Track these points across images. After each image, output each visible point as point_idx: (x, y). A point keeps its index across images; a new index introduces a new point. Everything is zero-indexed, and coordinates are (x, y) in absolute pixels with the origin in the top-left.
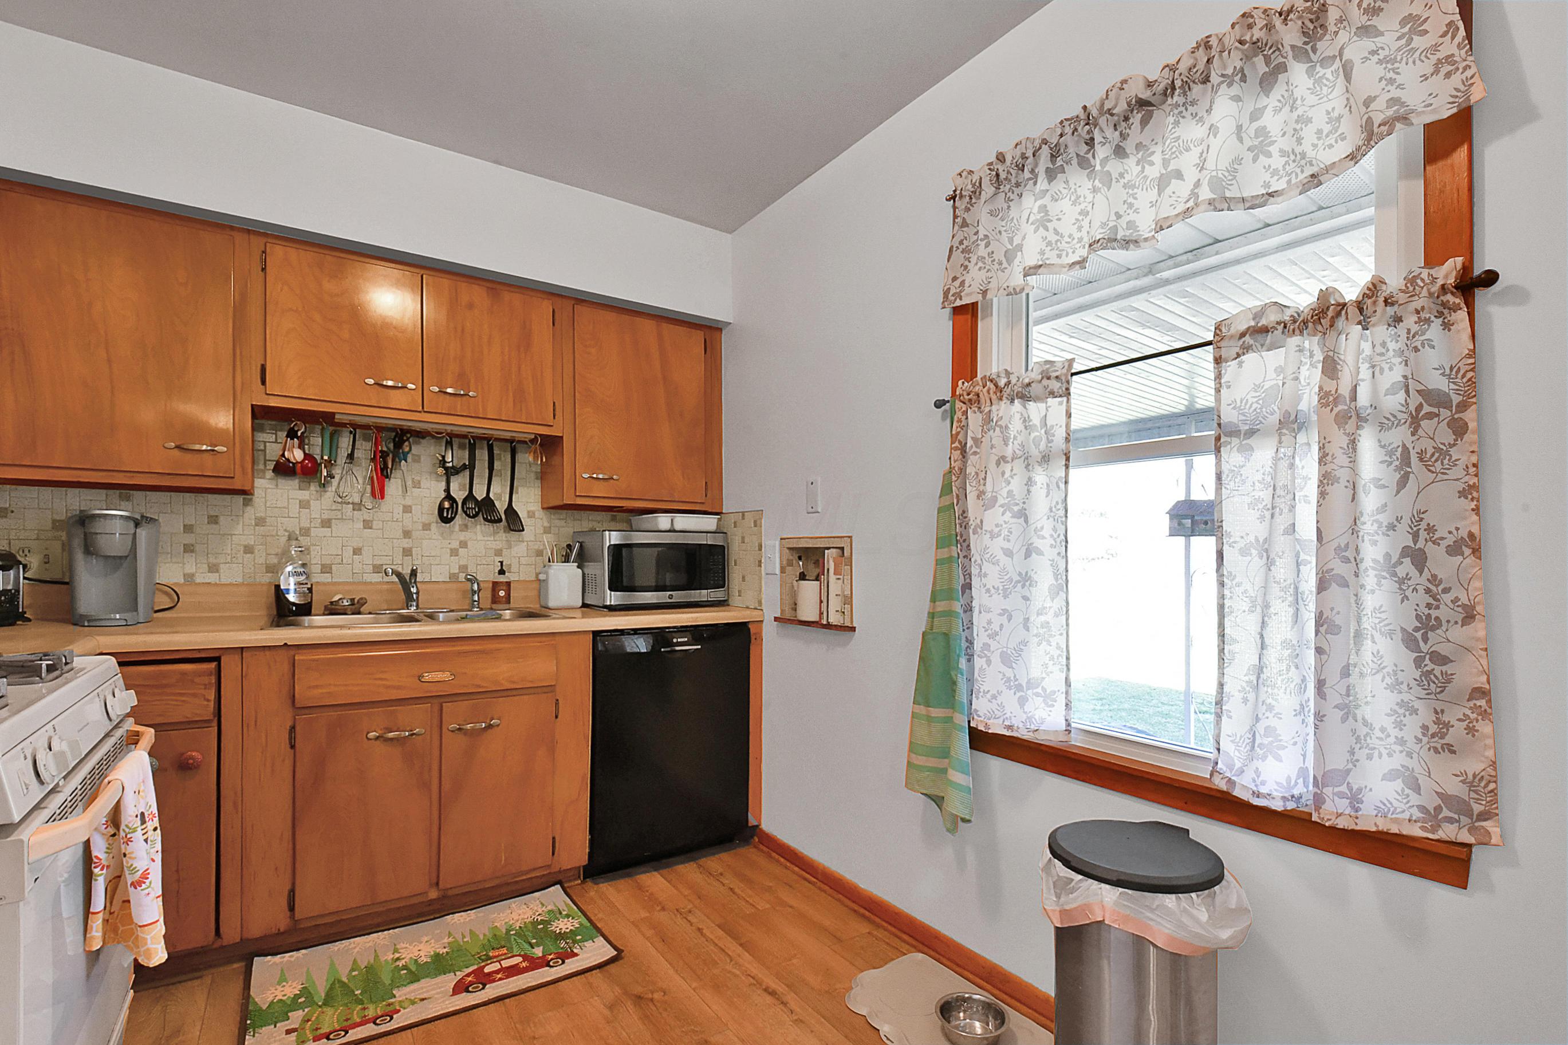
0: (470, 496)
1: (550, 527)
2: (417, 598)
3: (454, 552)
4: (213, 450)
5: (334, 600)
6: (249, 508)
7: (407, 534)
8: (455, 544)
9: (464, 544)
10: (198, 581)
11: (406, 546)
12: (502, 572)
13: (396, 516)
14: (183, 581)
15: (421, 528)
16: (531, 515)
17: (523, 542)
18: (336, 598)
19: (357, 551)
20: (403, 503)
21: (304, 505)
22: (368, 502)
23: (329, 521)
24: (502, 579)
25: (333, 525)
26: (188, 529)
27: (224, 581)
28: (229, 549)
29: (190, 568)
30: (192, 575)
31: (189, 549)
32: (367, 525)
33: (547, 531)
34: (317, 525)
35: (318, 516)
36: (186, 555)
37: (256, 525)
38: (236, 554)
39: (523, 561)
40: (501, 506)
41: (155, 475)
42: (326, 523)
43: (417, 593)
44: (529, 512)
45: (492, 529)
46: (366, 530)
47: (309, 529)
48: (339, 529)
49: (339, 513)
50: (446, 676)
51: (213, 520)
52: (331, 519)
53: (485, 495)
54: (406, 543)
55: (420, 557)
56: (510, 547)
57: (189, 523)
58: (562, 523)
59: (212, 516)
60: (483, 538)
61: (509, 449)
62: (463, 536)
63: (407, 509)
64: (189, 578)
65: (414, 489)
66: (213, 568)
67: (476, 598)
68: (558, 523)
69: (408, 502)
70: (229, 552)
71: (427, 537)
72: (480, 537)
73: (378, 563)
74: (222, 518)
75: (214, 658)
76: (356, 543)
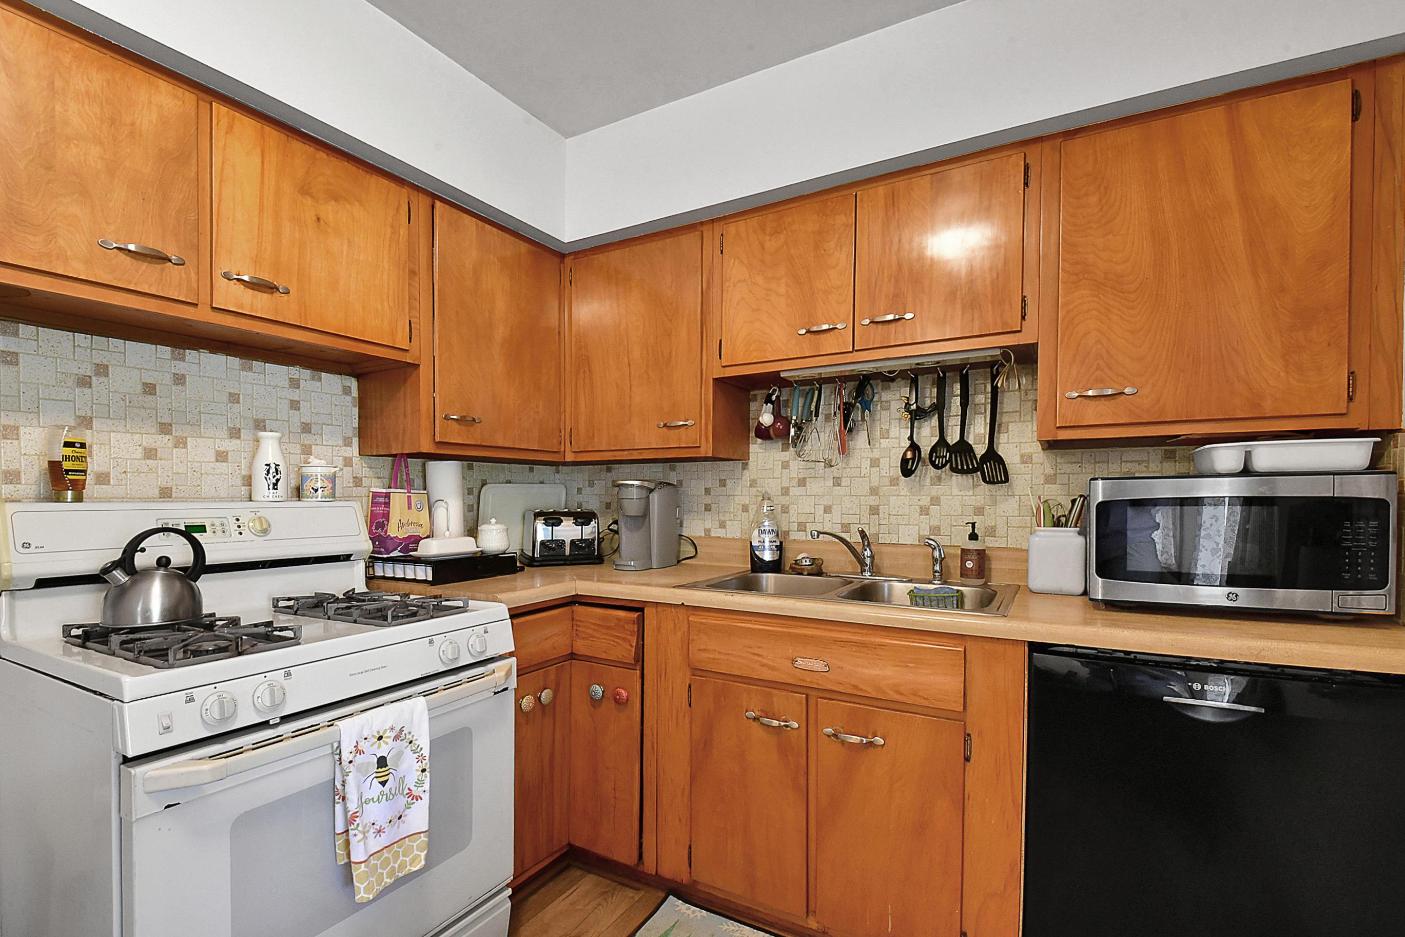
0: (942, 441)
1: (1055, 475)
2: (872, 562)
3: (924, 511)
4: (686, 425)
5: (797, 559)
6: (746, 471)
7: (874, 491)
8: (925, 501)
9: (935, 501)
10: (713, 535)
11: (872, 503)
12: (973, 537)
13: (864, 471)
14: (703, 535)
15: (888, 483)
16: (1026, 459)
17: (1014, 496)
18: (799, 557)
19: (828, 510)
20: (871, 456)
21: (785, 465)
22: (835, 456)
23: (804, 479)
24: (973, 545)
25: (808, 484)
26: (707, 491)
27: (730, 536)
28: (732, 508)
29: (708, 525)
30: (709, 530)
31: (708, 508)
32: (837, 482)
33: (1050, 480)
34: (795, 485)
35: (795, 476)
36: (706, 513)
37: (751, 486)
38: (737, 512)
39: (1014, 521)
40: (980, 450)
41: (654, 450)
42: (802, 482)
43: (872, 557)
44: (1022, 456)
45: (971, 481)
46: (835, 488)
47: (788, 488)
48: (814, 487)
49: (812, 471)
50: (819, 666)
51: (723, 483)
52: (806, 478)
53: (958, 438)
54: (873, 501)
55: (887, 516)
56: (995, 503)
57: (708, 487)
58: (1076, 467)
59: (722, 480)
60: (960, 493)
61: (989, 375)
62: (936, 490)
63: (875, 463)
64: (707, 531)
65: (882, 440)
66: (722, 525)
67: (937, 568)
68: (1068, 468)
69: (876, 454)
70: (732, 511)
71: (894, 493)
72: (955, 491)
73: (846, 522)
74: (728, 481)
75: (637, 608)
76: (826, 501)
